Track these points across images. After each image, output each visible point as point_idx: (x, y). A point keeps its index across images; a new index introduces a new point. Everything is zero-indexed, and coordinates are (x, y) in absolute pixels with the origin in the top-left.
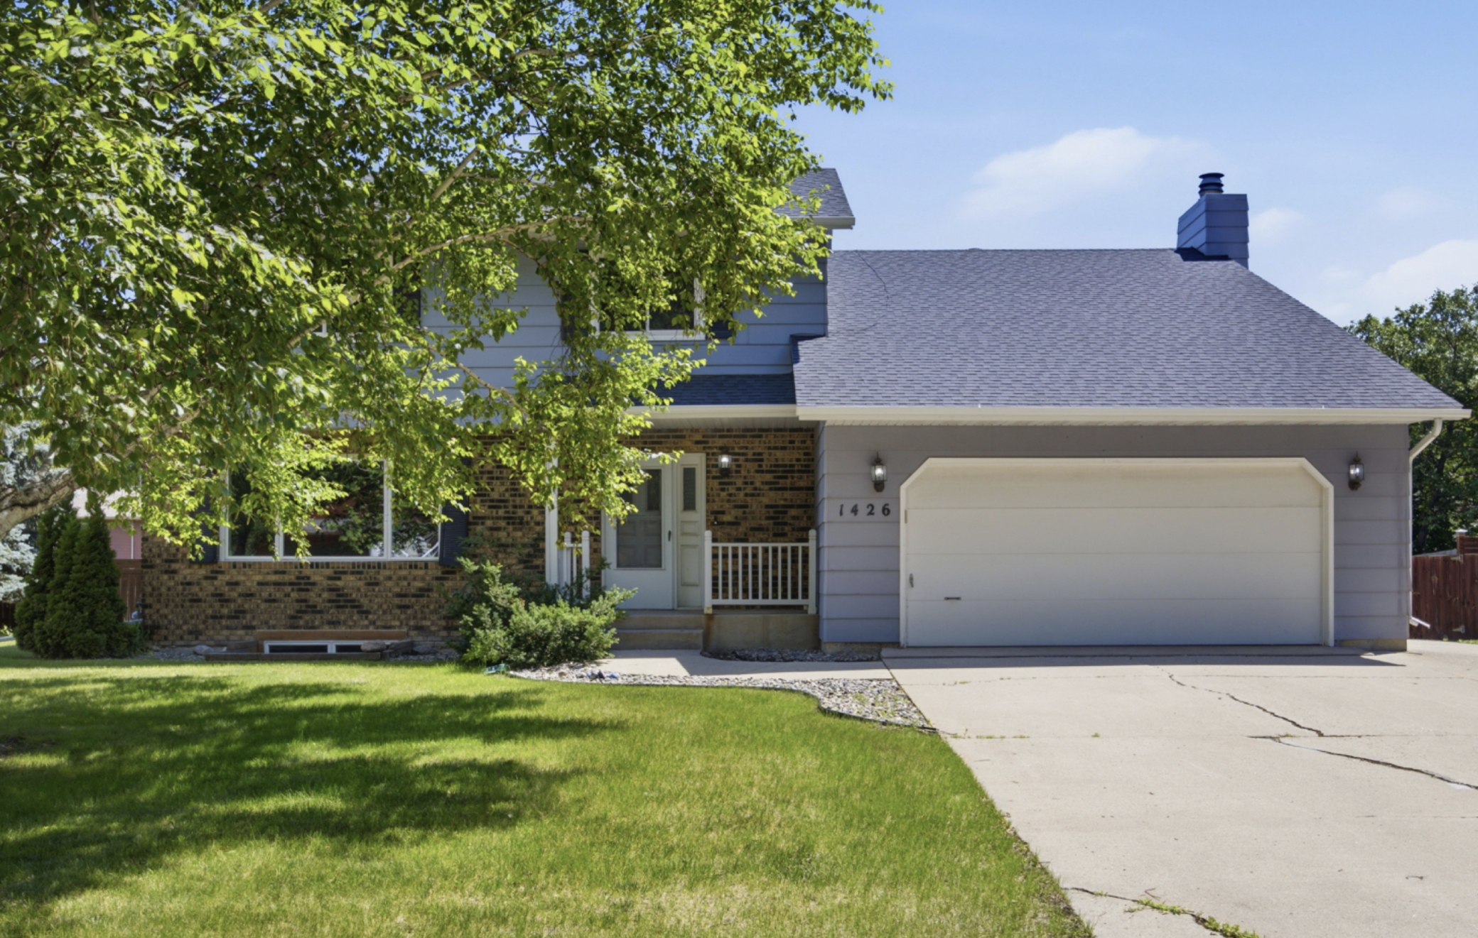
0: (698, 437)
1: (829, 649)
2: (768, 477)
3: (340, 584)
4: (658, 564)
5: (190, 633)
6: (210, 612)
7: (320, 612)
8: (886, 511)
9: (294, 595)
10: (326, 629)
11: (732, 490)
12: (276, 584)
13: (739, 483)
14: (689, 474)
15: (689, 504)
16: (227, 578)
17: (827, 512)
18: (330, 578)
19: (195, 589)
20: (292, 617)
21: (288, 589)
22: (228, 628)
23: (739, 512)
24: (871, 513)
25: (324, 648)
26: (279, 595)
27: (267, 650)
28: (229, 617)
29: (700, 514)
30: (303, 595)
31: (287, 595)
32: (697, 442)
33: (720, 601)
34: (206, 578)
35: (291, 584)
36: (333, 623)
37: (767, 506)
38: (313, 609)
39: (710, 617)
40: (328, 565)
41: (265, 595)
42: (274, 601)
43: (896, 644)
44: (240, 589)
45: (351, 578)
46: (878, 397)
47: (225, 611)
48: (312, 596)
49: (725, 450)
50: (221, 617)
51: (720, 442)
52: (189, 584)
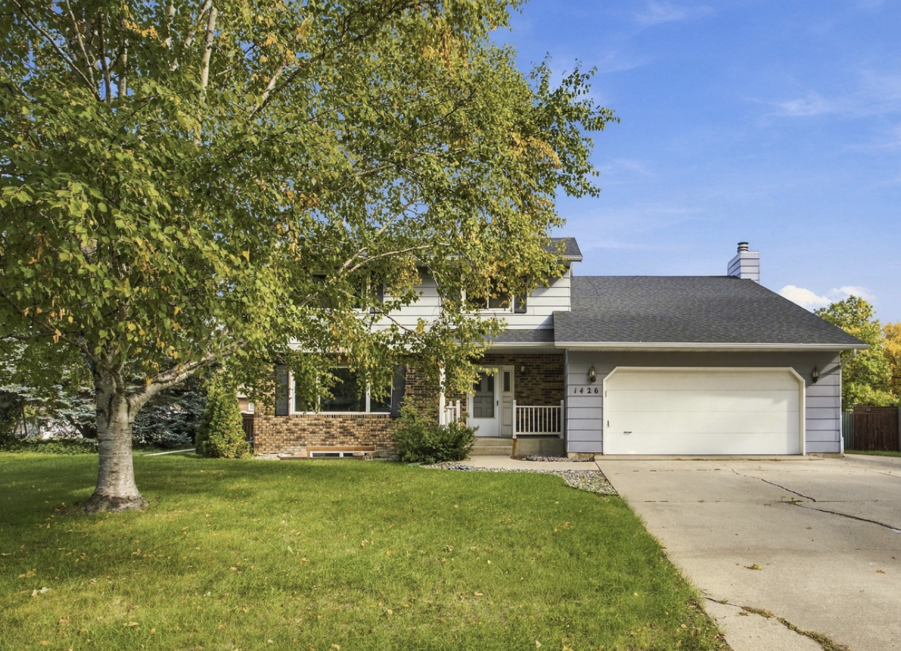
0: (511, 358)
1: (571, 456)
2: (543, 376)
3: (345, 425)
4: (492, 416)
5: (276, 447)
6: (285, 437)
7: (336, 438)
8: (596, 391)
9: (324, 430)
10: (339, 446)
11: (526, 382)
12: (315, 425)
13: (529, 379)
14: (507, 375)
15: (507, 388)
16: (293, 422)
17: (570, 391)
18: (341, 422)
19: (279, 427)
20: (324, 440)
21: (321, 427)
22: (293, 445)
23: (530, 392)
24: (589, 392)
25: (338, 455)
26: (317, 430)
27: (311, 456)
28: (294, 440)
29: (511, 394)
30: (329, 430)
31: (321, 430)
32: (510, 360)
33: (520, 433)
34: (284, 422)
35: (322, 425)
36: (342, 443)
37: (542, 389)
38: (333, 437)
39: (515, 440)
40: (340, 416)
41: (311, 430)
42: (315, 433)
43: (602, 454)
44: (299, 427)
45: (349, 422)
46: (593, 338)
47: (292, 437)
48: (333, 431)
49: (523, 364)
50: (290, 440)
51: (520, 360)
52: (276, 425)
